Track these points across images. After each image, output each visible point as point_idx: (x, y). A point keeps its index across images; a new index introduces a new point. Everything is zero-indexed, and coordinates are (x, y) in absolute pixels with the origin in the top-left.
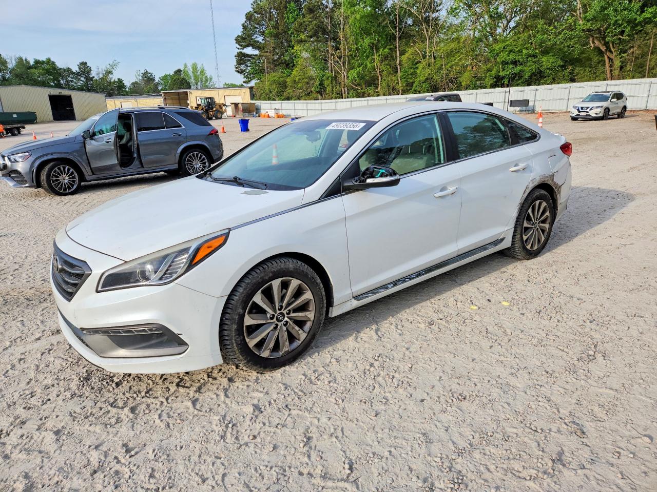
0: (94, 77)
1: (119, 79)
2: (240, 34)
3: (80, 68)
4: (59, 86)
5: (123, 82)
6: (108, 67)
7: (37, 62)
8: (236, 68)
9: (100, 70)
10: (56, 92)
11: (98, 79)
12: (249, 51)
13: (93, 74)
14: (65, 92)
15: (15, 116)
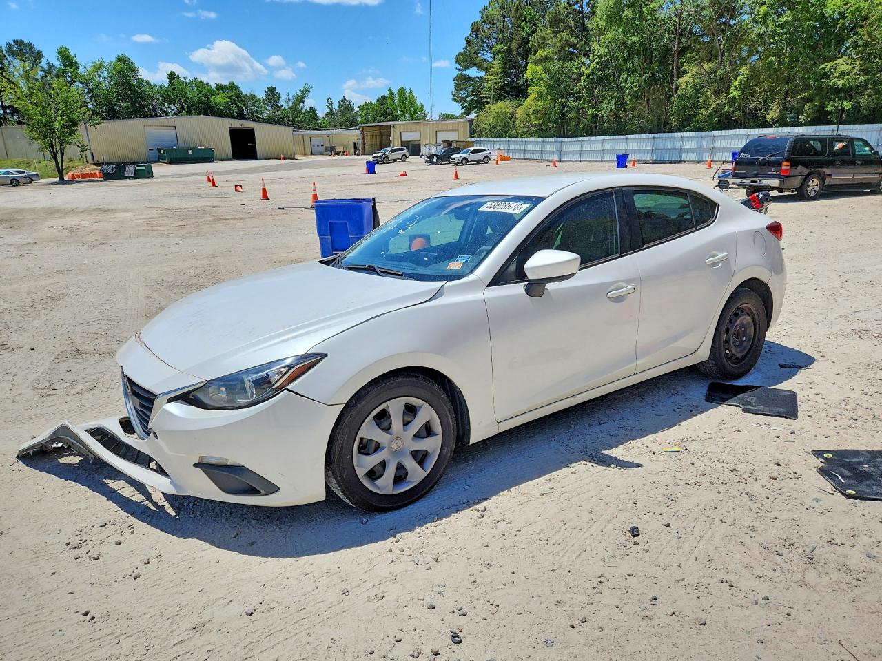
0: (282, 106)
1: (311, 108)
2: (462, 51)
3: (267, 95)
4: (241, 116)
5: (317, 112)
6: (300, 93)
7: (219, 87)
8: (454, 95)
9: (290, 97)
10: (237, 124)
11: (287, 108)
12: (473, 72)
13: (282, 102)
14: (248, 125)
15: (190, 152)
